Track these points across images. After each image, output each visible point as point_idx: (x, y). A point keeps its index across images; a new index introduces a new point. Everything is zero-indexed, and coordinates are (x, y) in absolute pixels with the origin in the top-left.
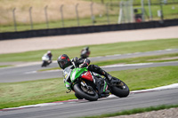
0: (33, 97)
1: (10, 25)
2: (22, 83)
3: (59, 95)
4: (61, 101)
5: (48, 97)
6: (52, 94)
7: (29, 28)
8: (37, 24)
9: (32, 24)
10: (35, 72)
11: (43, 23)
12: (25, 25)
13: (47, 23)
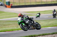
0: (47, 25)
1: (40, 2)
2: (43, 20)
3: (55, 25)
4: (56, 26)
5: (52, 25)
6: (53, 24)
7: (46, 3)
8: (48, 2)
9: (47, 2)
10: (47, 17)
11: (50, 2)
12: (44, 2)
13: (52, 2)
